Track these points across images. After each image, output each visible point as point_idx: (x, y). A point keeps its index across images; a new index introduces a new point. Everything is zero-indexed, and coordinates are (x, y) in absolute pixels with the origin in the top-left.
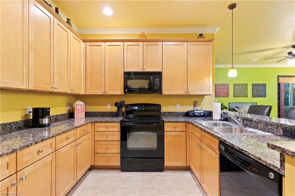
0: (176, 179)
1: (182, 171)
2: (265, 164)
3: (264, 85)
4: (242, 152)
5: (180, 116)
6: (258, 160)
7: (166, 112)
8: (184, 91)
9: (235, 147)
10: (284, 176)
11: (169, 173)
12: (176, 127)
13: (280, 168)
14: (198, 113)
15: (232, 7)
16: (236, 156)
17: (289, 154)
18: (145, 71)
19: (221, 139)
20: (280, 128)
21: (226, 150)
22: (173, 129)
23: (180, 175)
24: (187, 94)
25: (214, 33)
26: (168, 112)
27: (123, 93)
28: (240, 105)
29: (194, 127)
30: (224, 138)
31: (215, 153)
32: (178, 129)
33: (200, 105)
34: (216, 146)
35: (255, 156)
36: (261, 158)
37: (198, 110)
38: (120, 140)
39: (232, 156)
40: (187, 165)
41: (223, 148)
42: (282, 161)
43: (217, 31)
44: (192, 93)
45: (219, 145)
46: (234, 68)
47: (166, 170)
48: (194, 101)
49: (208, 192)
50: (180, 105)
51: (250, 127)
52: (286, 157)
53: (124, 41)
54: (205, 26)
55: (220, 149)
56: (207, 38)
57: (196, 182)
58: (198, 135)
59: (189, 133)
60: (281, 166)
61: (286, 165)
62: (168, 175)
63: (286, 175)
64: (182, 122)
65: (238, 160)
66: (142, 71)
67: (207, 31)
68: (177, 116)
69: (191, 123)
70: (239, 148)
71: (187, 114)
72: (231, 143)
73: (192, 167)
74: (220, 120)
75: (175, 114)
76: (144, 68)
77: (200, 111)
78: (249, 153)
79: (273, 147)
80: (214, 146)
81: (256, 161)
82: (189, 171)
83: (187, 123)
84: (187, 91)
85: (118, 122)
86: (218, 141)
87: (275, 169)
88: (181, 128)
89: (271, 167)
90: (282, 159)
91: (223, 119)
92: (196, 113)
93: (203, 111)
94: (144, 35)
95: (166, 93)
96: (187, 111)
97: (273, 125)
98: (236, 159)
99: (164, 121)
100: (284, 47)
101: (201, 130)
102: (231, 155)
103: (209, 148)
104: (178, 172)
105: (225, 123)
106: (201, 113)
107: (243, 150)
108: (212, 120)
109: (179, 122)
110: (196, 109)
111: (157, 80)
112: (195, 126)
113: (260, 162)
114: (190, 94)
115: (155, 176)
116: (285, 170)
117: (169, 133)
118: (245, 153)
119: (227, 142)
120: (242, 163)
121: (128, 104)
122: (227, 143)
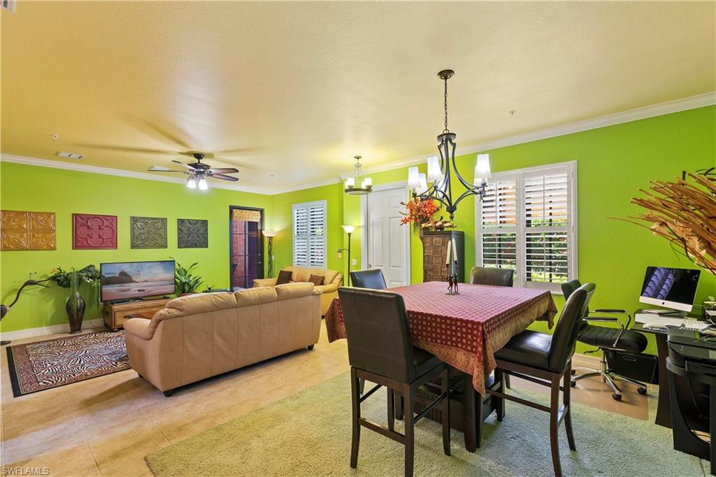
3: (204, 222)
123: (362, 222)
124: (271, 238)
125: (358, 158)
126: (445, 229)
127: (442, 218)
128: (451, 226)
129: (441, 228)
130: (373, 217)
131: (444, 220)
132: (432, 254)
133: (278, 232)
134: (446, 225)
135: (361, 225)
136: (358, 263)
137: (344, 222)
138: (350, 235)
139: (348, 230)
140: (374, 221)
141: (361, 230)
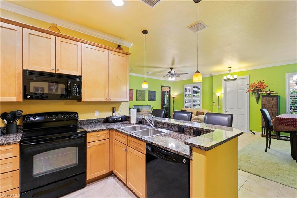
0: (101, 189)
1: (104, 179)
2: (181, 155)
3: (155, 92)
4: (166, 149)
5: (99, 123)
6: (177, 153)
7: (83, 120)
8: (105, 98)
9: (160, 147)
10: (192, 160)
11: (91, 186)
12: (99, 136)
13: (189, 155)
14: (117, 118)
15: (145, 33)
16: (161, 153)
17: (197, 147)
18: (58, 72)
19: (148, 142)
20: (176, 127)
21: (153, 150)
22: (97, 139)
23: (104, 184)
24: (108, 101)
25: (129, 47)
26: (86, 120)
27: (21, 100)
28: (141, 107)
29: (118, 133)
30: (150, 140)
31: (142, 154)
32: (101, 138)
33: (118, 110)
34: (142, 148)
35: (175, 151)
36: (178, 151)
37: (116, 115)
38: (18, 169)
39: (158, 154)
40: (110, 171)
41: (150, 149)
42: (191, 151)
43: (131, 46)
44: (112, 100)
45: (146, 147)
46: (146, 81)
47: (88, 184)
48: (113, 107)
49: (134, 188)
50: (99, 112)
51: (158, 127)
52: (194, 148)
53: (23, 26)
54: (122, 38)
55: (147, 150)
56: (124, 50)
57: (120, 184)
58: (124, 140)
59: (112, 139)
60: (190, 154)
61: (193, 153)
62: (92, 189)
63: (193, 159)
64: (105, 130)
65: (163, 156)
66: (54, 72)
67: (124, 44)
68: (96, 123)
69: (114, 130)
70: (164, 147)
71: (107, 121)
72: (158, 144)
73: (116, 172)
74: (136, 124)
75: (94, 121)
76: (58, 69)
77: (119, 116)
78: (171, 149)
79: (188, 144)
80: (142, 149)
81: (176, 154)
82: (111, 176)
83: (110, 130)
84: (108, 98)
85: (15, 143)
86: (145, 143)
87: (187, 157)
88: (104, 137)
89: (185, 156)
90: (191, 150)
91: (138, 122)
92: (116, 118)
93: (120, 116)
94: (56, 27)
95: (86, 100)
96: (106, 118)
97: (172, 125)
98: (161, 155)
99: (86, 131)
100: (167, 68)
101: (127, 136)
102: (156, 153)
103: (136, 151)
104: (101, 181)
105: (141, 126)
106: (119, 118)
107: (166, 148)
108: (130, 124)
109: (103, 131)
110: (114, 115)
111: (76, 86)
112: (120, 133)
113: (178, 154)
114: (111, 101)
115: (76, 196)
116: (192, 156)
117: (92, 144)
118: (168, 150)
119: (154, 143)
120: (165, 157)
121: (27, 114)
122: (153, 145)
123: (223, 91)
124: (174, 97)
125: (230, 68)
126: (272, 94)
127: (269, 90)
128: (275, 93)
129: (269, 94)
130: (228, 90)
131: (270, 91)
132: (266, 104)
133: (177, 95)
134: (272, 93)
135: (223, 92)
136: (220, 107)
137: (214, 92)
138: (218, 96)
139: (218, 94)
140: (229, 91)
141: (223, 95)
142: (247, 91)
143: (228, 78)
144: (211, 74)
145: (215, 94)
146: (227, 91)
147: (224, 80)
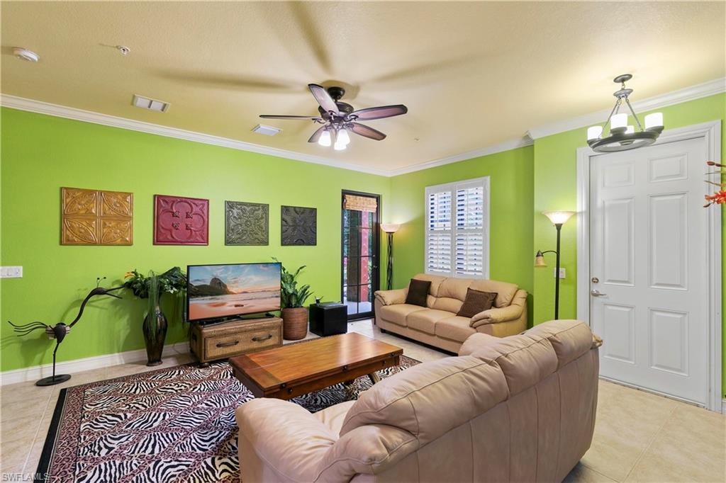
3: (313, 213)
28: (231, 272)
123: (581, 205)
124: (391, 234)
125: (623, 79)
130: (602, 198)
133: (401, 225)
135: (579, 210)
136: (567, 274)
137: (537, 207)
138: (559, 227)
139: (556, 218)
140: (607, 204)
141: (580, 223)
142: (709, 198)
143: (612, 131)
144: (527, 137)
145: (544, 217)
146: (599, 203)
147: (590, 143)
